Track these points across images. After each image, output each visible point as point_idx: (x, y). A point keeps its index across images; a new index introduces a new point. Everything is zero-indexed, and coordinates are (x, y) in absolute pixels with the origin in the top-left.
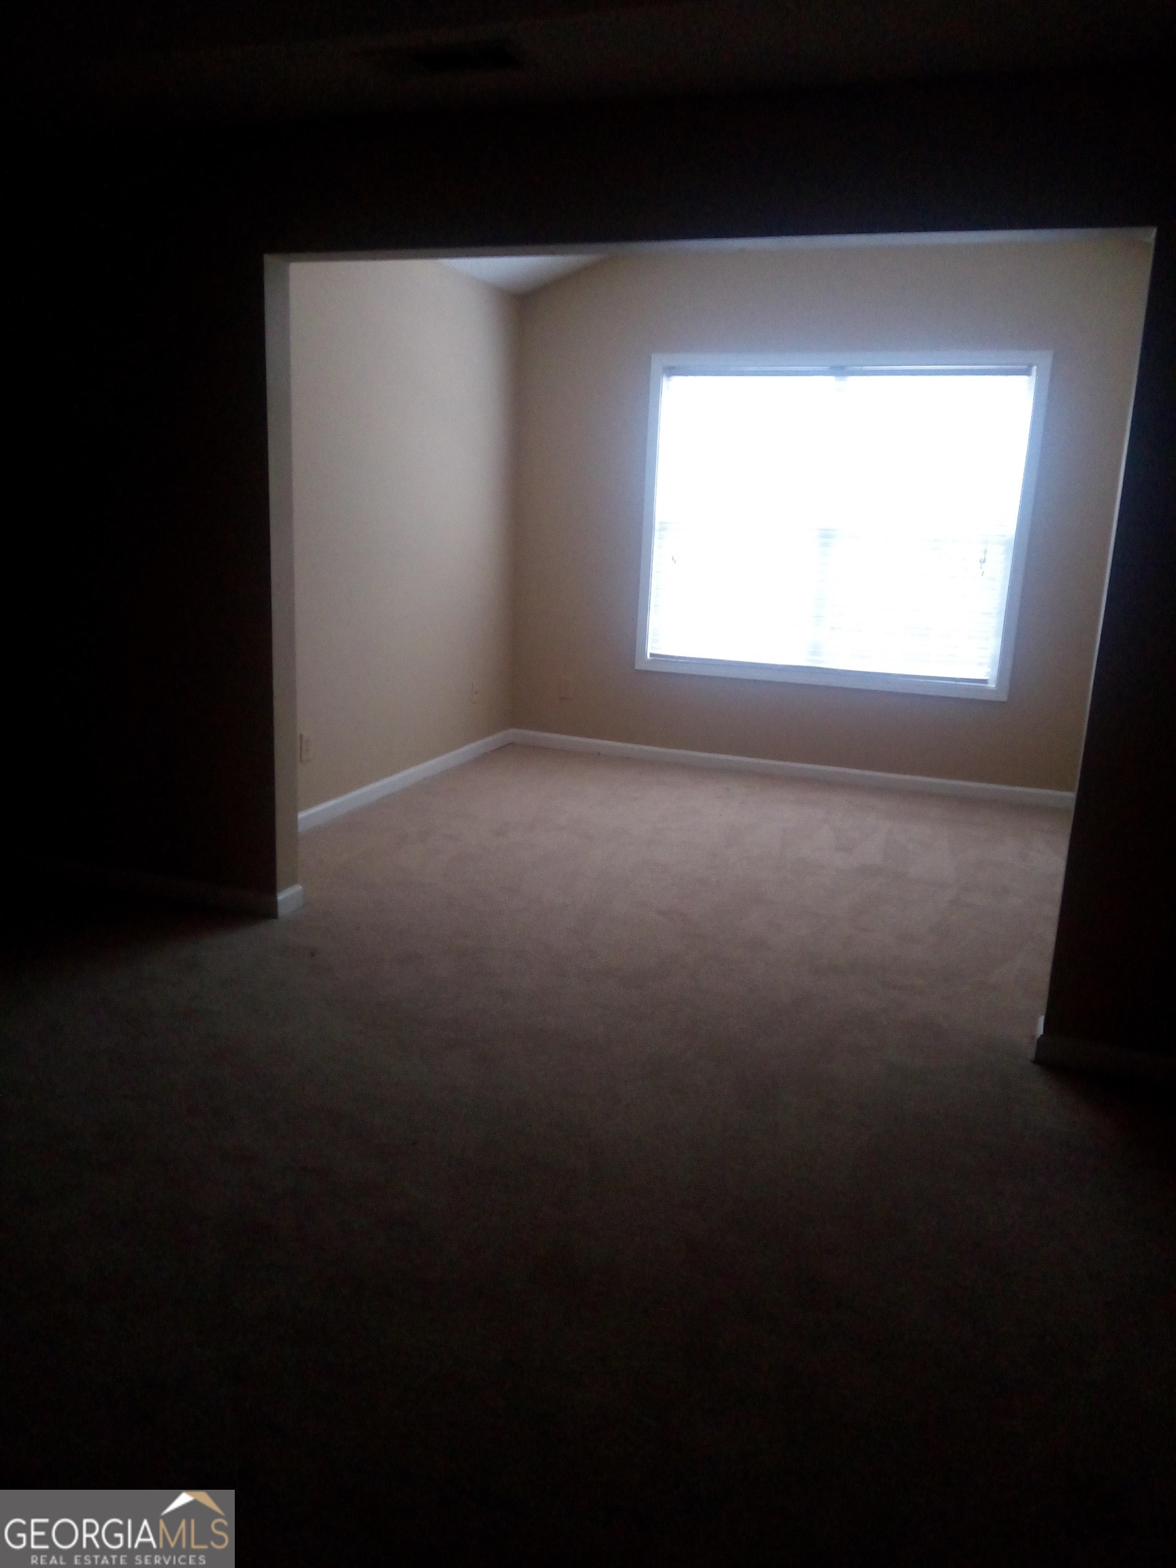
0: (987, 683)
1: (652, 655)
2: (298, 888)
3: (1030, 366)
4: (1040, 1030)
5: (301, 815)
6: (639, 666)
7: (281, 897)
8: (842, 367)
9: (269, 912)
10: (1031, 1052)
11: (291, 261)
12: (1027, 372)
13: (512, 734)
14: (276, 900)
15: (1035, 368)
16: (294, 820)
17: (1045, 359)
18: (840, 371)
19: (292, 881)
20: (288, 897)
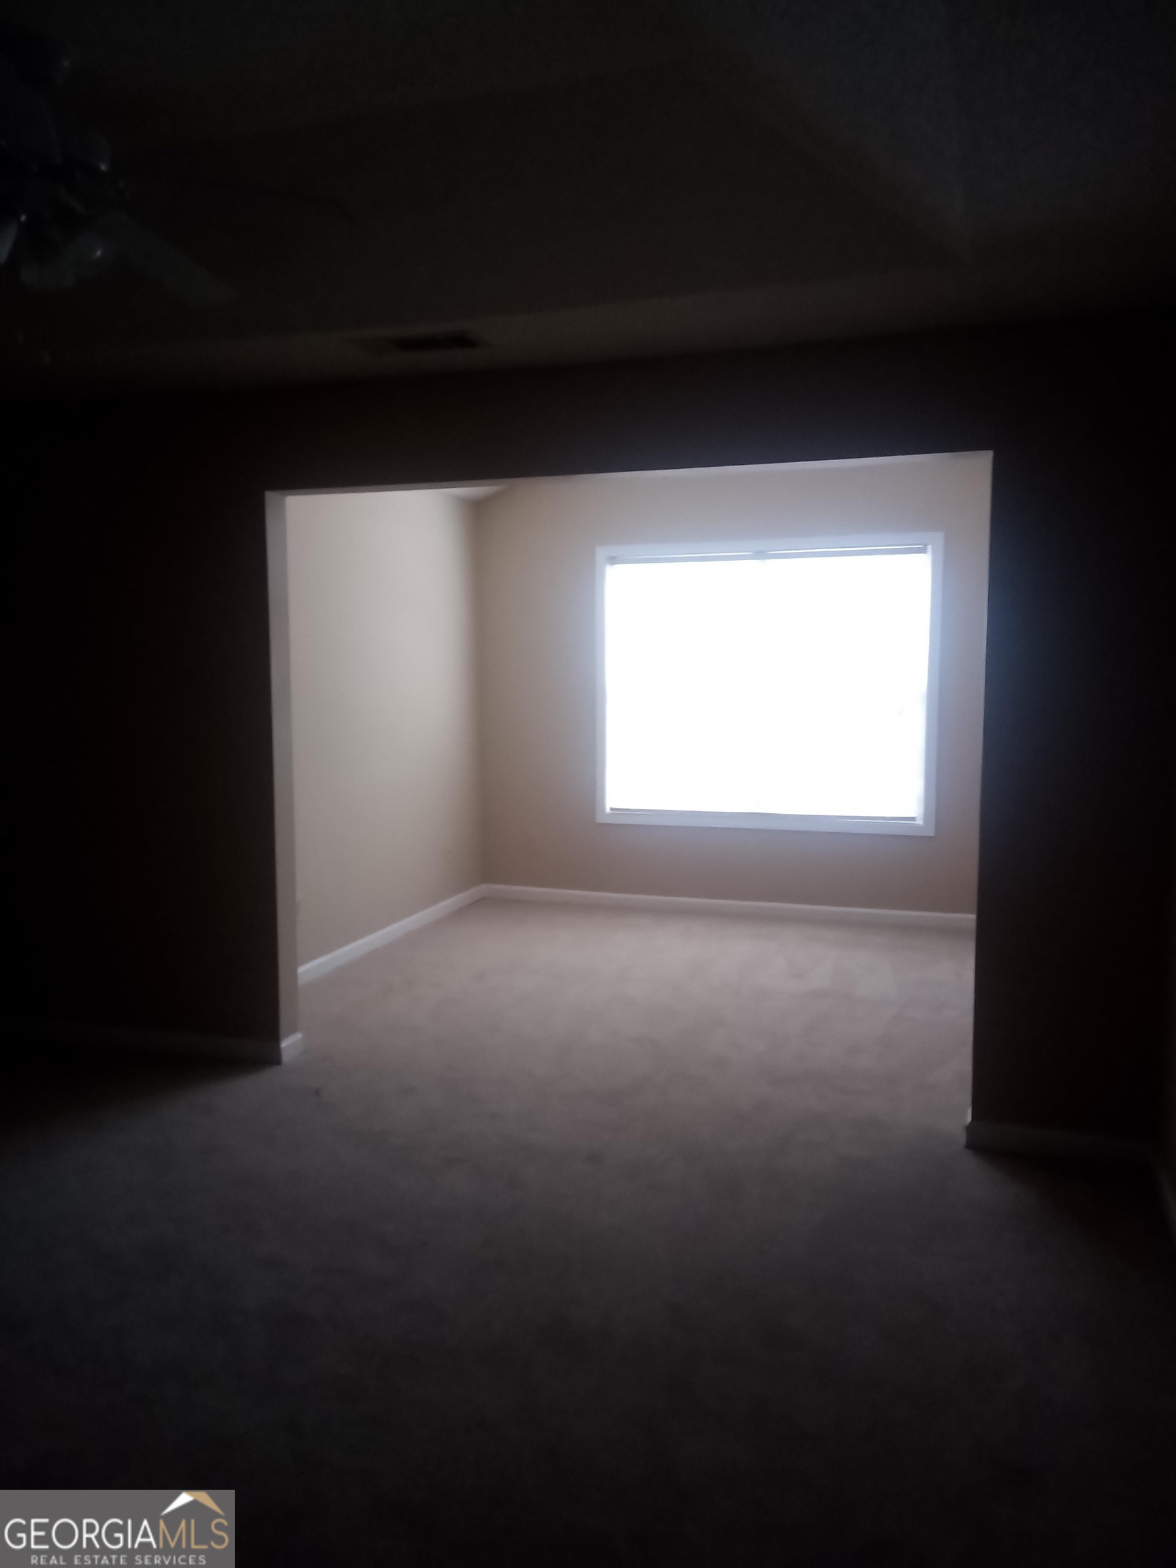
0: (914, 820)
1: (612, 809)
2: (298, 1036)
3: (926, 545)
4: (969, 1119)
5: (301, 970)
6: (600, 820)
7: (284, 1044)
8: (761, 552)
9: (274, 1059)
10: (962, 1139)
11: (287, 495)
12: (923, 551)
13: (484, 889)
14: (279, 1047)
15: (929, 547)
16: (294, 975)
17: (938, 538)
18: (760, 555)
19: (293, 1031)
20: (290, 1044)
